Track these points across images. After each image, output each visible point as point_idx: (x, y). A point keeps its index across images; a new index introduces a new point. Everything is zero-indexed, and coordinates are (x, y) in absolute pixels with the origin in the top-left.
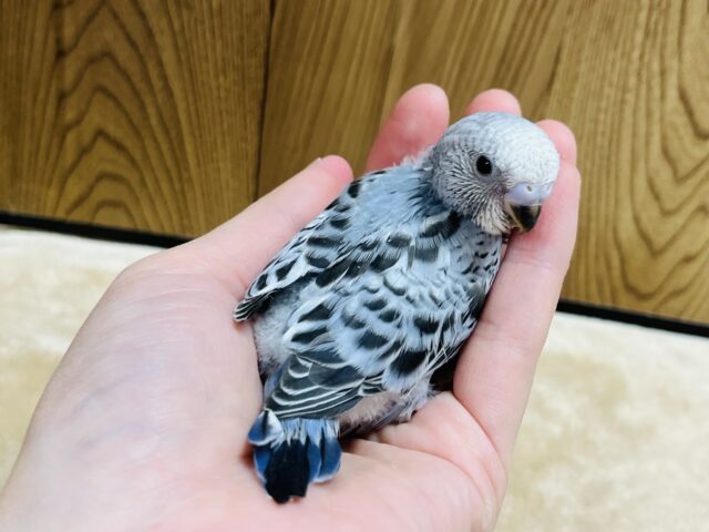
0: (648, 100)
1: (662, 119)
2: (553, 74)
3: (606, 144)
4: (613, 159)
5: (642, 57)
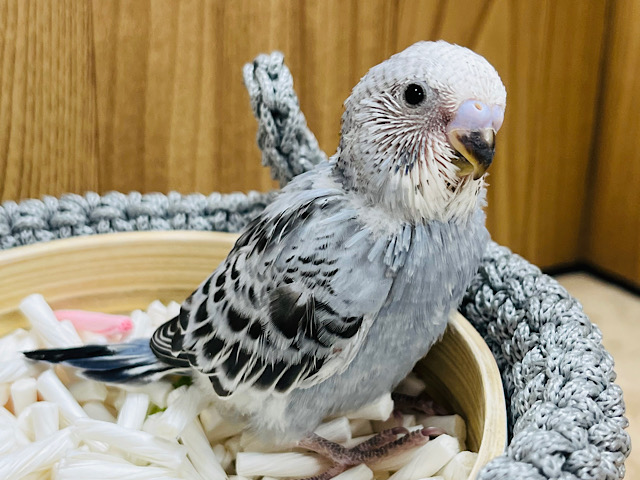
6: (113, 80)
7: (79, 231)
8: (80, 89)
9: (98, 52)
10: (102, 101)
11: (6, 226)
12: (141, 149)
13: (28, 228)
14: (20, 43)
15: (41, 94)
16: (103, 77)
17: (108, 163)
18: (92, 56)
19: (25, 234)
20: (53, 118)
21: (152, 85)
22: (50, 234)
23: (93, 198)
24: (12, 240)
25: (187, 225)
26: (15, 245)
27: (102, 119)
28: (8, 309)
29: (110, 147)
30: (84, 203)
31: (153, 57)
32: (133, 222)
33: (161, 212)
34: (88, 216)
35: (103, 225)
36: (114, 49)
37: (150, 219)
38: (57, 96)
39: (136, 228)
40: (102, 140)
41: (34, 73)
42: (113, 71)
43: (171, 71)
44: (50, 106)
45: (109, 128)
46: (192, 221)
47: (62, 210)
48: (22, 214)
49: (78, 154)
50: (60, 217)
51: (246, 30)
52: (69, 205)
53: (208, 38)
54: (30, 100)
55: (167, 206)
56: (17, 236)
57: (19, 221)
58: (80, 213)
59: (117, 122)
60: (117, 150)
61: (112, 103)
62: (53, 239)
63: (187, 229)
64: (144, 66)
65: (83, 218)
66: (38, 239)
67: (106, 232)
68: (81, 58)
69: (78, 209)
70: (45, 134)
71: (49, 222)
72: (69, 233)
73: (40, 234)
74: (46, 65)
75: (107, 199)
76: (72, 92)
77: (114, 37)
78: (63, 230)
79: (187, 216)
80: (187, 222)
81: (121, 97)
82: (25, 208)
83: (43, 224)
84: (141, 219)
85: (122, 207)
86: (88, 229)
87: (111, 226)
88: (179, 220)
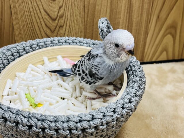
0: (37, 13)
1: (42, 18)
2: (11, 12)
3: (31, 26)
4: (34, 30)
5: (31, 3)
6: (88, 12)
7: (70, 44)
8: (81, 13)
9: (86, 6)
10: (86, 16)
11: (58, 42)
12: (93, 25)
13: (61, 42)
14: (70, 3)
15: (74, 13)
16: (86, 11)
17: (86, 27)
18: (84, 7)
19: (61, 43)
20: (76, 18)
21: (96, 13)
22: (65, 44)
23: (74, 38)
24: (58, 44)
25: (89, 46)
26: (59, 45)
27: (86, 19)
28: (55, 57)
29: (87, 24)
30: (73, 39)
31: (97, 7)
32: (80, 44)
33: (86, 43)
34: (73, 41)
35: (75, 44)
36: (89, 5)
37: (83, 44)
38: (77, 14)
39: (81, 45)
40: (85, 23)
41: (73, 9)
42: (88, 10)
43: (100, 10)
44: (75, 16)
45: (87, 21)
46: (91, 45)
47: (68, 40)
48: (61, 40)
49: (81, 25)
50: (68, 41)
51: (117, 3)
52: (70, 39)
53: (109, 4)
54: (71, 14)
55: (87, 41)
56: (59, 43)
57: (60, 41)
58: (71, 41)
59: (88, 20)
60: (88, 25)
61: (88, 16)
62: (66, 45)
63: (89, 47)
64: (95, 9)
65: (72, 42)
66: (63, 45)
67: (75, 45)
68: (82, 7)
69: (71, 40)
70: (74, 21)
71: (66, 42)
72: (69, 44)
73: (63, 44)
74: (75, 8)
75: (77, 39)
76: (80, 13)
77: (89, 3)
78: (68, 43)
79: (90, 44)
80: (90, 45)
81: (90, 15)
82: (62, 39)
83: (64, 42)
84: (82, 43)
85: (79, 40)
86: (72, 44)
87: (76, 44)
88: (88, 45)
